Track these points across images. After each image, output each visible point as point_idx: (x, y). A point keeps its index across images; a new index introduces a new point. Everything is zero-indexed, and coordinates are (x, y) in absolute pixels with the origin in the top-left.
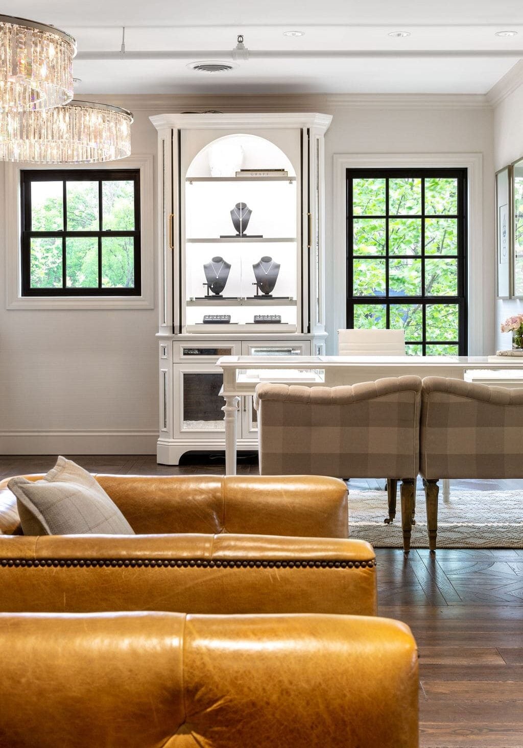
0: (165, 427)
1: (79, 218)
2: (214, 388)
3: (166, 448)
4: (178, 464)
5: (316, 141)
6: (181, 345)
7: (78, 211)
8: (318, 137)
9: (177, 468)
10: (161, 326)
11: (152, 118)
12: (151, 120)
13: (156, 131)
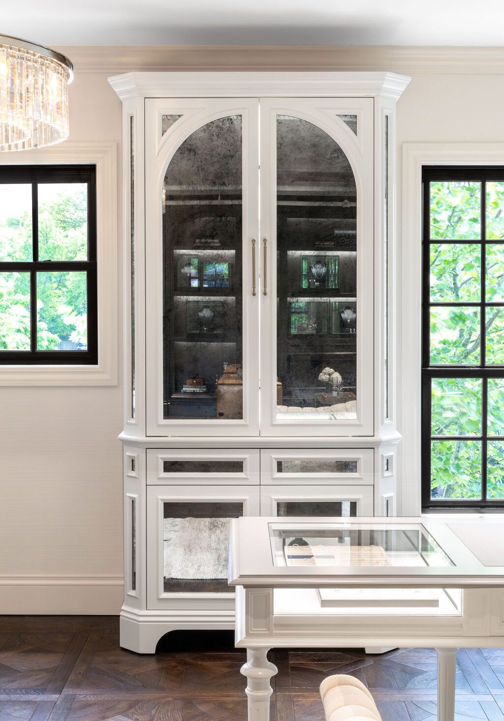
0: (134, 588)
1: (70, 220)
2: (214, 527)
3: (135, 626)
4: (154, 652)
5: (384, 119)
6: (160, 456)
7: (68, 213)
8: (387, 112)
9: (153, 659)
10: (128, 423)
11: (113, 80)
12: (111, 83)
13: (121, 103)
